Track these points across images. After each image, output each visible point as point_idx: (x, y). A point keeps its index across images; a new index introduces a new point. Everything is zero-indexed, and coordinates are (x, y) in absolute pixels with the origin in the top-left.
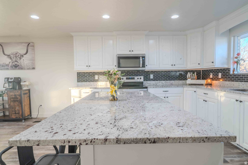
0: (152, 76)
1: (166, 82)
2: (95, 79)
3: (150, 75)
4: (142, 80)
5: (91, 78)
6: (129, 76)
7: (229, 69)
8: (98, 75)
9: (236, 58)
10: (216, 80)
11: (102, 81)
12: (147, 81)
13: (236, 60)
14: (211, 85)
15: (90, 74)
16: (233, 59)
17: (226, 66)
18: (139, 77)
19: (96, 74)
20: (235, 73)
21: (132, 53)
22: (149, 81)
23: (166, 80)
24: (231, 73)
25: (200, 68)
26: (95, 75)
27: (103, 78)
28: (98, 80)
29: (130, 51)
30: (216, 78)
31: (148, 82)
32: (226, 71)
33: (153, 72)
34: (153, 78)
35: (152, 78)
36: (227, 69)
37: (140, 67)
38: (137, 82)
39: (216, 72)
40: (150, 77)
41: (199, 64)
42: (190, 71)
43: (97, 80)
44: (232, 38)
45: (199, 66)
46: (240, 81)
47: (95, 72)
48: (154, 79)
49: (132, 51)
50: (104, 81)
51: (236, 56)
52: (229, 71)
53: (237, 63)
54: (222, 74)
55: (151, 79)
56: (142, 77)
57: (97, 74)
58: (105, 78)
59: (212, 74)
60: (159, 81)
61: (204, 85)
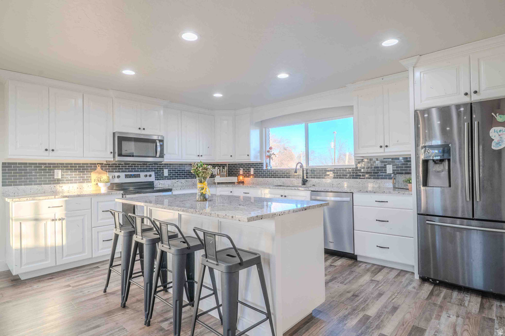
0: (166, 172)
1: (187, 181)
2: (53, 178)
3: (163, 171)
4: (152, 179)
5: (43, 175)
6: (135, 171)
7: (261, 164)
8: (62, 169)
9: (268, 152)
10: (247, 177)
11: (71, 183)
12: (159, 179)
13: (268, 154)
14: (243, 183)
15: (41, 167)
16: (265, 153)
17: (259, 161)
18: (148, 173)
19: (56, 167)
20: (269, 168)
21: (143, 132)
22: (162, 179)
23: (187, 178)
24: (265, 168)
25: (232, 161)
26: (54, 170)
27: (75, 175)
28: (61, 180)
29: (140, 129)
30: (247, 174)
31: (161, 181)
32: (259, 166)
33: (167, 165)
34: (169, 175)
35: (167, 175)
36: (260, 163)
37: (156, 157)
38: (145, 182)
39: (247, 166)
40: (163, 173)
41: (231, 156)
42: (218, 165)
43: (58, 180)
44: (264, 129)
45: (231, 158)
46: (274, 177)
47: (55, 164)
48: (170, 177)
49: (144, 129)
50: (75, 183)
51: (268, 149)
52: (263, 165)
53: (269, 157)
54: (254, 169)
55: (165, 177)
56: (153, 173)
57: (59, 167)
58: (78, 175)
59: (242, 169)
60: (177, 180)
61: (236, 183)
